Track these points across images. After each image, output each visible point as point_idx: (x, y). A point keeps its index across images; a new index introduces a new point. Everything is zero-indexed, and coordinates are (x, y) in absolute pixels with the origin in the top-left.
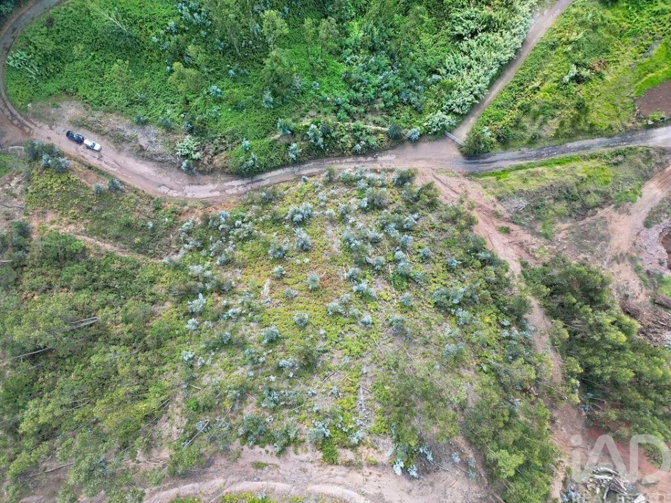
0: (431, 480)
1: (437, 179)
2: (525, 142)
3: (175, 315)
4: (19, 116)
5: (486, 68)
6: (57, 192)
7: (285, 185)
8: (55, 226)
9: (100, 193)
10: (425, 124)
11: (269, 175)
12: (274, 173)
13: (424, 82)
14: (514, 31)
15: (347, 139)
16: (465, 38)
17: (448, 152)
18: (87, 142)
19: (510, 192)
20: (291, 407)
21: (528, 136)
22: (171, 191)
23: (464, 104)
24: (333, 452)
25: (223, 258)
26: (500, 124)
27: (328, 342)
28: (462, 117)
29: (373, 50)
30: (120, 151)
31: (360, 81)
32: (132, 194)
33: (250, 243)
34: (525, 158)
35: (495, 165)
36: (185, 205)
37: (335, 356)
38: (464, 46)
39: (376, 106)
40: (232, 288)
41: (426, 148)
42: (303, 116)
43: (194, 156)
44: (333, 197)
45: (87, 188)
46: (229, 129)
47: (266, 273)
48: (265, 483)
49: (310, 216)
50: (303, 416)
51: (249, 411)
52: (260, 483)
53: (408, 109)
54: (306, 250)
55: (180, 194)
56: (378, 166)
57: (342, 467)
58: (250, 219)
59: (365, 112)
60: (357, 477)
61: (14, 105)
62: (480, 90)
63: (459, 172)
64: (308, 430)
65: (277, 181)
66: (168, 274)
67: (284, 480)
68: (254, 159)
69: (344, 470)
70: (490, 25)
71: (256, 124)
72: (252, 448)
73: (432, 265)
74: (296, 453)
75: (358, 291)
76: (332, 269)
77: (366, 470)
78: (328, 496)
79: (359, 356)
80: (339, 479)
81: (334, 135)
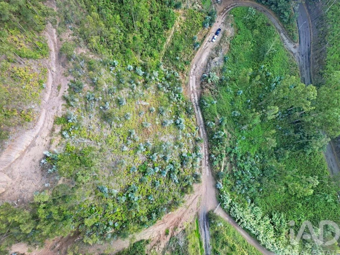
0: (38, 172)
1: (196, 197)
2: (215, 247)
3: (135, 62)
4: (227, 11)
5: (254, 227)
6: (194, 22)
7: (195, 120)
8: (179, 19)
9: (193, 39)
10: (224, 191)
11: (200, 113)
12: (201, 116)
13: (247, 195)
14: (275, 244)
15: (217, 151)
16: (270, 219)
17: (210, 204)
18: (216, 36)
19: (188, 237)
20: (85, 106)
21: (218, 250)
22: (193, 70)
23: (235, 213)
24: (60, 122)
25: (161, 86)
26: (225, 233)
27: (115, 128)
28: (228, 212)
29: (263, 170)
30: (212, 50)
31: (246, 160)
32: (192, 53)
33: (167, 99)
34: (206, 248)
35: (203, 230)
36: (187, 75)
37: (108, 131)
38: (266, 218)
39: (234, 167)
40: (146, 88)
41: (212, 192)
42: (228, 131)
43: (209, 80)
44: (188, 141)
45: (195, 34)
46: (222, 96)
47: (152, 104)
48: (50, 89)
49: (179, 128)
50: (80, 111)
51: (86, 87)
52: (50, 87)
53: (233, 184)
54: (162, 124)
55: (192, 74)
56: (203, 166)
57: (52, 127)
58: (179, 101)
59: (231, 162)
60: (46, 133)
61: (232, 9)
62: (243, 223)
63: (199, 210)
64: (73, 113)
65: (197, 117)
66: (155, 62)
67: (50, 99)
68: (207, 105)
69: (50, 127)
70: (278, 233)
71: (224, 109)
72: (68, 85)
73: (151, 187)
74: (63, 105)
75: (140, 146)
76: (152, 136)
77: (48, 139)
78: (39, 117)
79: (107, 142)
80: (46, 125)
81: (219, 144)
